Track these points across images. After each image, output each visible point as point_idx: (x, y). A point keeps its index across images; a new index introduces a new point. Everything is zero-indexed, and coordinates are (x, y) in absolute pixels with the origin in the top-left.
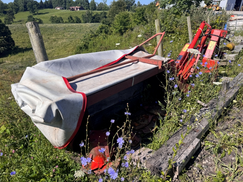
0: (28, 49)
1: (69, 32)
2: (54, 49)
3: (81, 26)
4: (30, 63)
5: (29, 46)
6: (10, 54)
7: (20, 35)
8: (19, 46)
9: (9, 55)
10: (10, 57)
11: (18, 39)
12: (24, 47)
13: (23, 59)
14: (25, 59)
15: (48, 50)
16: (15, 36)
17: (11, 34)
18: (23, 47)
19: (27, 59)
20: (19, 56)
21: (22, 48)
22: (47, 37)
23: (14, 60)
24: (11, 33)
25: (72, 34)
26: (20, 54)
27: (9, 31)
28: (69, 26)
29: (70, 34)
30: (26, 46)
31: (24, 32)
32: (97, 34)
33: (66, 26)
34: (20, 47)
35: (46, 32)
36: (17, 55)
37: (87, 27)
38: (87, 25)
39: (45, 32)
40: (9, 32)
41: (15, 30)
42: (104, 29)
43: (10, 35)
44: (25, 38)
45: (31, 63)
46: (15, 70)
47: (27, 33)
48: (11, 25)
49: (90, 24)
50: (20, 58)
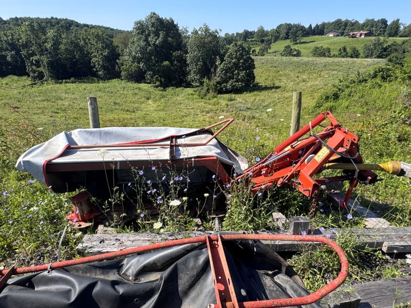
1: (330, 71)
3: (355, 62)
5: (270, 85)
7: (266, 70)
8: (260, 83)
9: (245, 93)
10: (245, 95)
11: (262, 75)
16: (260, 71)
18: (263, 85)
19: (259, 100)
20: (254, 95)
22: (297, 75)
23: (246, 99)
26: (256, 92)
31: (272, 67)
32: (367, 78)
33: (330, 62)
34: (260, 85)
36: (252, 94)
37: (364, 64)
40: (253, 65)
41: (263, 63)
44: (270, 74)
46: (241, 110)
47: (275, 68)
48: (261, 57)
49: (371, 60)
50: (253, 98)
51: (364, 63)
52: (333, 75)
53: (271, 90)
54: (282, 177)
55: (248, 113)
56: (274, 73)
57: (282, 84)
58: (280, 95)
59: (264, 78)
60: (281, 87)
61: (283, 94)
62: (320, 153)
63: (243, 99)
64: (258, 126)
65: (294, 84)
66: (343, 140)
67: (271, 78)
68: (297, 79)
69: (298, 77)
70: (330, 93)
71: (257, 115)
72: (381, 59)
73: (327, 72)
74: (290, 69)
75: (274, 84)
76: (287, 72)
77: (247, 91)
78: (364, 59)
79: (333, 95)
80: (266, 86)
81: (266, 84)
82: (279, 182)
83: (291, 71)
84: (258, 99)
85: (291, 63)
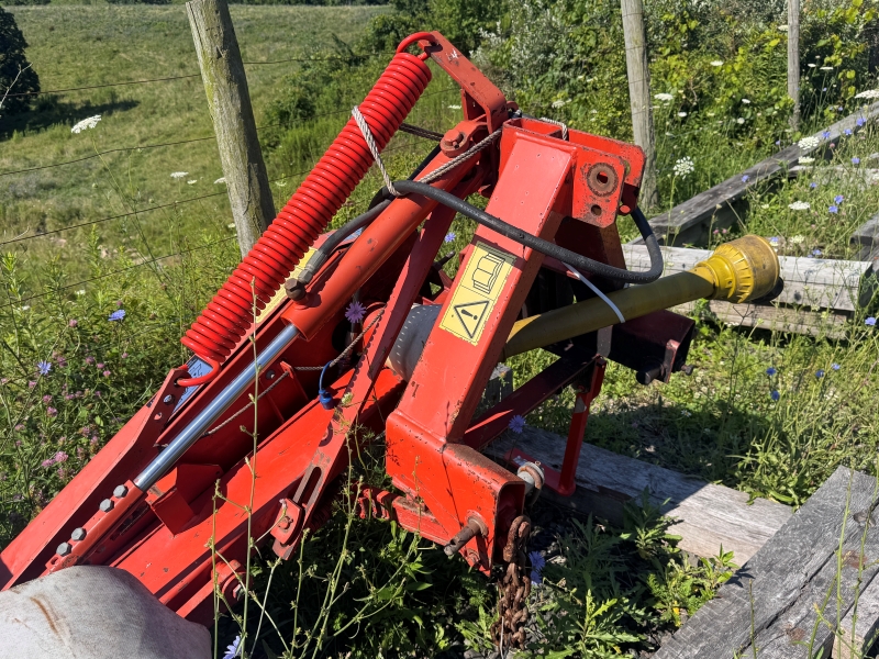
0: (93, 108)
1: (267, 44)
2: (193, 115)
3: (320, 17)
4: (86, 171)
5: (101, 98)
6: (19, 131)
7: (69, 50)
8: (63, 96)
9: (15, 134)
10: (18, 141)
11: (61, 68)
12: (79, 101)
13: (63, 152)
14: (69, 155)
15: (172, 115)
16: (51, 55)
17: (26, 46)
18: (74, 101)
19: (78, 152)
20: (53, 137)
21: (72, 105)
22: (177, 60)
23: (28, 156)
24: (24, 40)
25: (275, 52)
26: (57, 129)
27: (19, 34)
28: (267, 17)
29: (269, 49)
30: (89, 98)
31: (87, 38)
32: (364, 53)
33: (257, 16)
34: (66, 101)
35: (175, 41)
36: (45, 135)
37: (344, 21)
38: (342, 12)
39: (168, 39)
40: (15, 36)
41: (52, 29)
42: (393, 34)
43: (22, 51)
44: (90, 63)
45: (90, 170)
46: (17, 197)
47: (100, 44)
48: (40, 8)
49: (356, 8)
50: (54, 148)
51: (343, 16)
52: (279, 53)
53: (110, 114)
54: (289, 493)
55: (51, 204)
56: (99, 58)
57: (138, 93)
58: (144, 129)
59: (72, 79)
60: (138, 102)
61: (151, 124)
62: (463, 292)
63: (16, 159)
64: (101, 241)
65: (180, 90)
66: (568, 181)
67: (95, 77)
68: (181, 73)
69: (182, 66)
70: (288, 103)
71: (87, 203)
72: (377, 6)
73: (261, 46)
74: (151, 43)
75: (114, 96)
76: (143, 51)
77: (21, 128)
78: (340, 8)
79: (298, 106)
80: (88, 102)
81: (85, 98)
82: (281, 531)
83: (157, 48)
84: (72, 149)
85: (149, 25)
